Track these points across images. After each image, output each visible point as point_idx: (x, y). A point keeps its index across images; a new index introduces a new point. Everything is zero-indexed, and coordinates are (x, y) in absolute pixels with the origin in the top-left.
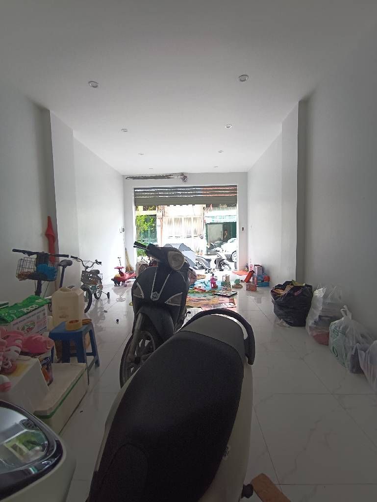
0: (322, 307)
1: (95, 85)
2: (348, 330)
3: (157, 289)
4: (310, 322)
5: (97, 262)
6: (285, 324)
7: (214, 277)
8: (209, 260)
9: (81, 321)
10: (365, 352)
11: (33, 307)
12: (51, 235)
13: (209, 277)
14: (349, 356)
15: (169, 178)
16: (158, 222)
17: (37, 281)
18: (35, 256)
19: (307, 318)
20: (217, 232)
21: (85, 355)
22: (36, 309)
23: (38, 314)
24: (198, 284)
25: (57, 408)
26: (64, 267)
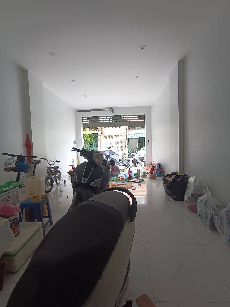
0: (193, 188)
1: (53, 54)
2: (208, 202)
3: (86, 176)
4: (186, 198)
5: (57, 161)
6: (171, 199)
7: (130, 171)
8: (129, 161)
9: (40, 197)
10: (217, 216)
11: (10, 188)
12: (28, 145)
13: (127, 171)
14: (208, 219)
15: (103, 110)
16: (99, 138)
17: (17, 173)
18: (16, 157)
19: (185, 195)
20: (135, 143)
21: (42, 217)
22: (11, 189)
23: (13, 192)
24: (120, 175)
25: (19, 250)
26: (36, 164)
